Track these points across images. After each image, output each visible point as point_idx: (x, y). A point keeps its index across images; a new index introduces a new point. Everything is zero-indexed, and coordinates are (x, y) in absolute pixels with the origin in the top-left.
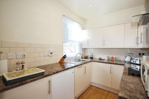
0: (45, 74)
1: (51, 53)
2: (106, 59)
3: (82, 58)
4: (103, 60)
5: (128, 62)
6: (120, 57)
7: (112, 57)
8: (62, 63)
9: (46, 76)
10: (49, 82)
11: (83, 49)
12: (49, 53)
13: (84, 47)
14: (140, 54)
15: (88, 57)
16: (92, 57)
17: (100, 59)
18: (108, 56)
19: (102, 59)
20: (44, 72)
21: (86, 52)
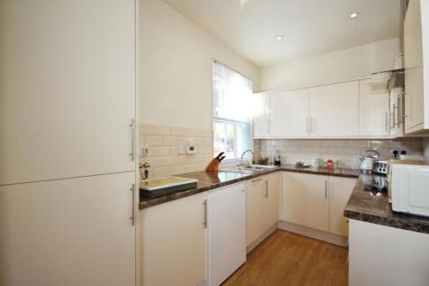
0: (199, 187)
1: (192, 149)
2: (313, 165)
3: (254, 163)
4: (307, 167)
5: (367, 171)
6: (349, 161)
7: (330, 161)
8: (213, 171)
9: (202, 190)
10: (205, 203)
11: (254, 140)
12: (188, 149)
13: (258, 136)
14: (396, 153)
15: (269, 161)
16: (277, 160)
17: (300, 165)
18: (318, 157)
19: (305, 165)
20: (196, 183)
21: (263, 147)
